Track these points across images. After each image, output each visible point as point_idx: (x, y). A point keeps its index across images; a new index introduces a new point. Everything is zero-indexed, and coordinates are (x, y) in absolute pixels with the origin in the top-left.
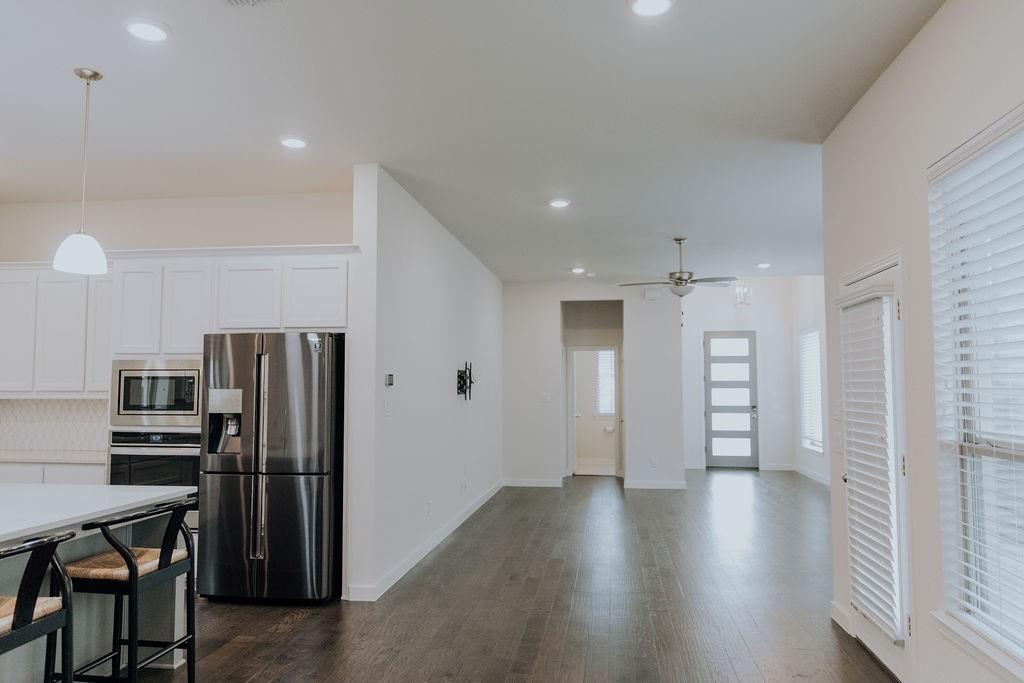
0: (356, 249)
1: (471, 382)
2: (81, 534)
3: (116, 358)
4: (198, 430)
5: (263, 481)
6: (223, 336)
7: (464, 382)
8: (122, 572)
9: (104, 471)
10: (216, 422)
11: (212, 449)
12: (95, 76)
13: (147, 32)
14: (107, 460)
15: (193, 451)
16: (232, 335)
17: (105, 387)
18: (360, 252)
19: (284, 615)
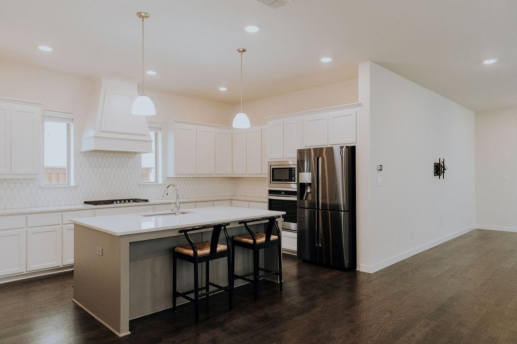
0: (360, 105)
1: (444, 169)
2: (238, 225)
3: (269, 161)
4: (296, 190)
5: (320, 212)
6: (310, 149)
7: (439, 169)
8: (251, 241)
9: (267, 205)
10: (302, 187)
11: (301, 197)
12: (244, 50)
13: (252, 29)
14: (267, 201)
15: (294, 198)
16: (313, 149)
17: (266, 173)
18: (362, 106)
19: (328, 272)
